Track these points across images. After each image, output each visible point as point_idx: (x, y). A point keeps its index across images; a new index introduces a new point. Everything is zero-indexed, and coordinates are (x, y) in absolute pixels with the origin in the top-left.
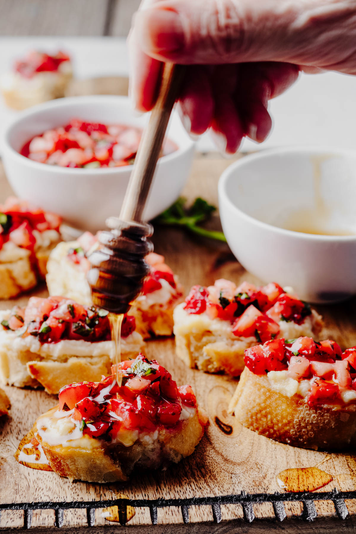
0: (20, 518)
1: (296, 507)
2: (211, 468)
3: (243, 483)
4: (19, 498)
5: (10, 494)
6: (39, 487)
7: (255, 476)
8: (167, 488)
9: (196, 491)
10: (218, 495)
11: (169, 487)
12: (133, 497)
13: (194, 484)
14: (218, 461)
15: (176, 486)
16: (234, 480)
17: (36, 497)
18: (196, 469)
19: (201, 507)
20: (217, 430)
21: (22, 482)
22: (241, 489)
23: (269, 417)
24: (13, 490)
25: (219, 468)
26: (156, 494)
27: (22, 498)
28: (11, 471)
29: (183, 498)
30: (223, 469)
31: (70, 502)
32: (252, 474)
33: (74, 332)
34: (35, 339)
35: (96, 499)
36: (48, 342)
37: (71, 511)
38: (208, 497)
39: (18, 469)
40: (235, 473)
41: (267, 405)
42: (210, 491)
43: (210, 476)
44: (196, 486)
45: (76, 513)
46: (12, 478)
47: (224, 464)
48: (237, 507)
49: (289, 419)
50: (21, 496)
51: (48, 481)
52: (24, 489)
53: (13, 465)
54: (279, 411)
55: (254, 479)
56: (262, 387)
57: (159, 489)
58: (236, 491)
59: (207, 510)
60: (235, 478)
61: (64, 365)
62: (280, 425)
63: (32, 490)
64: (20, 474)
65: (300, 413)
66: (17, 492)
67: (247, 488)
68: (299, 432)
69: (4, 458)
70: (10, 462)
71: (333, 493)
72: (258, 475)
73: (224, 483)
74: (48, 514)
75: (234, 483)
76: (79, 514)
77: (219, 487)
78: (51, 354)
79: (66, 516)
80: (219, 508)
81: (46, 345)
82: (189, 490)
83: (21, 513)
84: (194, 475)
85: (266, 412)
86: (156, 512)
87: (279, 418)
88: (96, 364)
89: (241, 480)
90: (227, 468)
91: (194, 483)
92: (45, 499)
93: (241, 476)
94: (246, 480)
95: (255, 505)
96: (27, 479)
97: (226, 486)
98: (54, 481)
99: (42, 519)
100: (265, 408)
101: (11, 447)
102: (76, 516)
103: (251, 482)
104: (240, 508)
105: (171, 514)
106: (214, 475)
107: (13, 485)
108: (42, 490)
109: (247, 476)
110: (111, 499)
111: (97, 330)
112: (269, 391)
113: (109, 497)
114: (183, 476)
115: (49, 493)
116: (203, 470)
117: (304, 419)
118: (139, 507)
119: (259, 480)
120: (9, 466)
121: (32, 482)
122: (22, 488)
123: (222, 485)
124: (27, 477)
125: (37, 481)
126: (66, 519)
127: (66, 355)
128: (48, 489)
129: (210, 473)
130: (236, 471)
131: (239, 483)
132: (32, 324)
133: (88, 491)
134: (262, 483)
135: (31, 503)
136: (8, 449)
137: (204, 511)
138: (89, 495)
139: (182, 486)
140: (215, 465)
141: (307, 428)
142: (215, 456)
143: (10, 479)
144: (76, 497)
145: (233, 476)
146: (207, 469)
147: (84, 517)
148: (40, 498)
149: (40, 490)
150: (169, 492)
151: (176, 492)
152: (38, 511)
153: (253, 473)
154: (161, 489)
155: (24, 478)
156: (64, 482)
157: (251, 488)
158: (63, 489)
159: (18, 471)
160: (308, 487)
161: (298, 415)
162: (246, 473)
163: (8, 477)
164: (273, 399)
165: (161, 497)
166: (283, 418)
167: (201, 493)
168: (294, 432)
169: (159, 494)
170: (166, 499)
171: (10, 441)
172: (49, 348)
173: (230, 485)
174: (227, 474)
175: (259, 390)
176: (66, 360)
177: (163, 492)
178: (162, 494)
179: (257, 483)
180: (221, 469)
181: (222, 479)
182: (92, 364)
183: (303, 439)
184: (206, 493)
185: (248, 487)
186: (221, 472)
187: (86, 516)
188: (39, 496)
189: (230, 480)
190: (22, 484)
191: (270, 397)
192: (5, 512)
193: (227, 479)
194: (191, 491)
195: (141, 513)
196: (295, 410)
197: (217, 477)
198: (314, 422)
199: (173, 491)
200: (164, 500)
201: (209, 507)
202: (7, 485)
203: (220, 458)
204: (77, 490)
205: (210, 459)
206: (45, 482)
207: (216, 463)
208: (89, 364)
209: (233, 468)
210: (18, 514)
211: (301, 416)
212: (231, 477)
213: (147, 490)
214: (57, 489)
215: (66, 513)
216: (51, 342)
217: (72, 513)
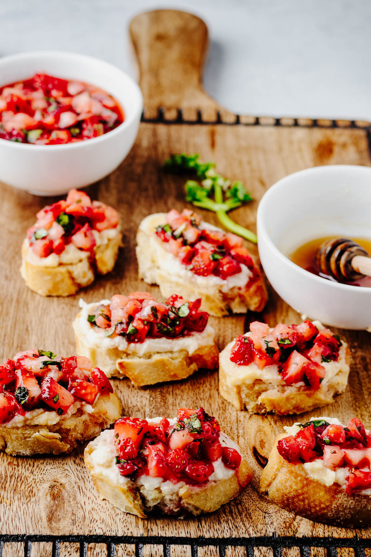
0: (77, 551)
1: (321, 553)
2: (247, 505)
3: (275, 524)
4: (76, 529)
5: (68, 524)
6: (94, 518)
7: (286, 516)
8: (208, 525)
9: (233, 530)
10: (252, 536)
11: (209, 525)
12: (177, 534)
13: (232, 523)
14: (254, 497)
15: (215, 524)
16: (267, 520)
17: (91, 529)
18: (234, 506)
19: (236, 548)
20: (254, 463)
21: (78, 511)
22: (273, 531)
23: (306, 502)
24: (71, 521)
25: (254, 506)
26: (198, 531)
27: (78, 529)
28: (69, 498)
29: (221, 537)
30: (257, 507)
31: (121, 536)
32: (283, 515)
33: (157, 332)
34: (123, 339)
35: (144, 533)
36: (134, 342)
37: (121, 547)
38: (243, 537)
39: (75, 497)
40: (268, 512)
41: (304, 491)
42: (245, 531)
43: (246, 515)
44: (233, 524)
45: (126, 548)
46: (70, 507)
47: (259, 502)
48: (268, 550)
49: (327, 504)
50: (77, 527)
51: (102, 512)
52: (80, 520)
53: (71, 493)
54: (317, 497)
55: (285, 521)
56: (299, 475)
57: (200, 526)
58: (268, 532)
59: (241, 552)
60: (268, 518)
61: (149, 361)
62: (318, 509)
63: (87, 522)
64: (77, 503)
65: (339, 500)
66: (74, 522)
67: (278, 530)
68: (336, 515)
69: (63, 484)
70: (68, 488)
71: (354, 540)
72: (288, 516)
73: (258, 523)
74: (101, 549)
75: (267, 523)
76: (128, 551)
77: (253, 527)
78: (137, 352)
79: (117, 552)
80: (252, 550)
81: (132, 345)
82: (227, 528)
83: (77, 547)
84: (232, 512)
85: (303, 497)
86: (197, 550)
87: (317, 503)
88: (176, 358)
89: (273, 521)
90: (262, 506)
91: (231, 521)
92: (99, 532)
93: (274, 516)
94: (278, 521)
95: (285, 549)
96: (83, 509)
97: (260, 527)
98: (107, 513)
99: (96, 554)
100: (303, 494)
101: (69, 472)
102: (126, 552)
103: (282, 523)
104: (271, 552)
105: (210, 555)
106: (249, 513)
107: (70, 515)
108: (97, 521)
109: (279, 516)
110: (157, 535)
111: (177, 329)
112: (307, 479)
113: (155, 532)
114: (222, 513)
115: (103, 526)
116: (240, 507)
117: (342, 504)
118: (182, 545)
119: (289, 522)
120: (67, 493)
121: (87, 512)
122: (78, 519)
123: (256, 525)
124: (83, 507)
125: (92, 511)
126: (117, 554)
127: (150, 352)
128: (102, 521)
129: (246, 511)
130: (270, 510)
131: (271, 523)
132: (119, 325)
133: (137, 525)
134: (292, 525)
135: (86, 535)
136: (67, 474)
137: (239, 553)
138: (138, 529)
139: (221, 524)
140: (251, 502)
141: (345, 511)
142: (251, 492)
143: (68, 508)
144: (126, 531)
145: (266, 516)
146: (244, 506)
147: (133, 554)
148: (94, 531)
149: (95, 522)
150: (209, 530)
151: (215, 530)
152: (92, 545)
153: (285, 513)
154: (202, 527)
155: (80, 507)
156: (116, 514)
157: (281, 530)
158: (115, 521)
159: (75, 500)
160: (332, 532)
161: (336, 501)
162: (278, 513)
163: (66, 505)
164: (311, 487)
165: (202, 535)
166: (321, 503)
167: (237, 533)
168: (331, 514)
169: (200, 532)
170: (206, 538)
171: (68, 465)
172: (135, 347)
173: (263, 525)
174: (262, 513)
175: (295, 478)
176: (150, 357)
177: (203, 529)
178: (203, 532)
179: (288, 524)
180: (256, 507)
181: (256, 518)
182: (172, 359)
183: (340, 520)
184: (242, 533)
185: (279, 528)
186: (256, 510)
187: (135, 552)
188: (93, 528)
189: (264, 519)
190: (78, 514)
191: (307, 485)
192: (63, 544)
193: (261, 519)
194: (229, 531)
195: (183, 552)
196: (333, 497)
197: (252, 516)
198: (352, 507)
199: (212, 529)
200: (204, 538)
201: (243, 549)
202: (65, 515)
203: (255, 495)
204: (127, 524)
205: (247, 495)
206: (99, 513)
207: (252, 499)
208: (170, 360)
209: (266, 506)
210: (75, 548)
211: (340, 501)
212: (265, 517)
213: (189, 527)
214: (109, 521)
215: (117, 548)
216: (137, 342)
217: (122, 549)
